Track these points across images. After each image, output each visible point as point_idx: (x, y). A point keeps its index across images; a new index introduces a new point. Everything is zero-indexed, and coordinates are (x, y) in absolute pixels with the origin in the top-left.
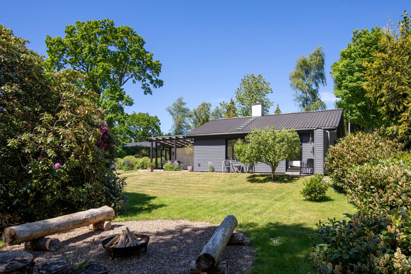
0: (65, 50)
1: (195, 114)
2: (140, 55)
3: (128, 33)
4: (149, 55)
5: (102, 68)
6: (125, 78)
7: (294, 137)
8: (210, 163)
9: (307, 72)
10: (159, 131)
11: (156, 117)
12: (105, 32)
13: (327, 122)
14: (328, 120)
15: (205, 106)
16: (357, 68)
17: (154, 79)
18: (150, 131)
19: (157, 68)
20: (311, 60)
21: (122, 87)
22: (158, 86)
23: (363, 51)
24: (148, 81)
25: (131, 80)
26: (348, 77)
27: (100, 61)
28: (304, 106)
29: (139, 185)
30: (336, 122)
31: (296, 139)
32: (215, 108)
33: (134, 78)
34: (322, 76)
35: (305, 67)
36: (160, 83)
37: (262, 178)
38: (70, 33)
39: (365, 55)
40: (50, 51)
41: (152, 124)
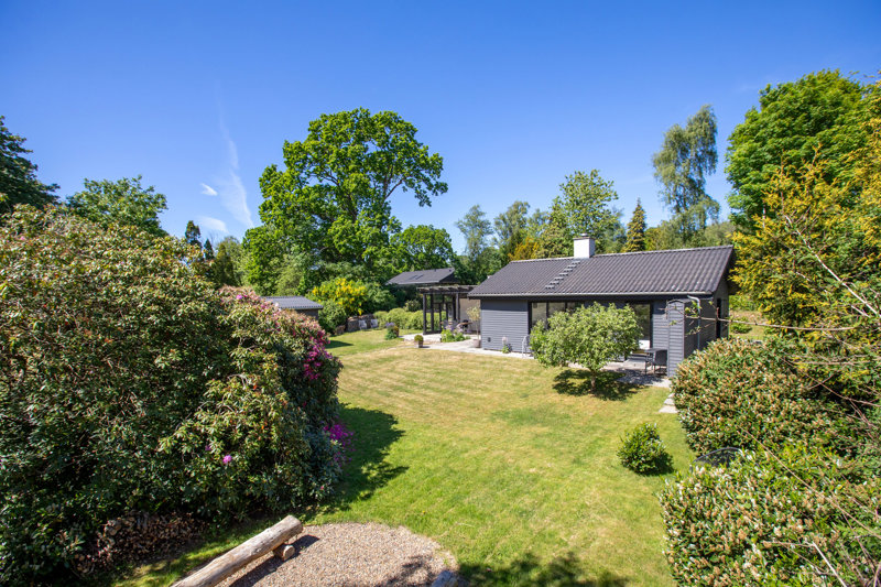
0: (306, 158)
1: (504, 220)
2: (409, 150)
3: (389, 121)
4: (421, 149)
5: (355, 181)
6: (391, 186)
7: (628, 323)
8: (504, 338)
9: (684, 151)
10: (451, 250)
11: (444, 230)
12: (358, 127)
13: (698, 278)
14: (700, 274)
15: (519, 208)
16: (769, 157)
17: (433, 182)
18: (436, 251)
19: (436, 166)
20: (691, 131)
21: (387, 200)
22: (439, 193)
23: (781, 125)
24: (424, 186)
25: (400, 187)
26: (752, 174)
27: (353, 170)
28: (678, 211)
29: (391, 387)
30: (715, 279)
31: (631, 326)
32: (535, 212)
33: (404, 184)
34: (713, 155)
35: (680, 144)
36: (443, 188)
37: (578, 382)
38: (315, 132)
39: (784, 131)
40: (288, 163)
41: (439, 239)
